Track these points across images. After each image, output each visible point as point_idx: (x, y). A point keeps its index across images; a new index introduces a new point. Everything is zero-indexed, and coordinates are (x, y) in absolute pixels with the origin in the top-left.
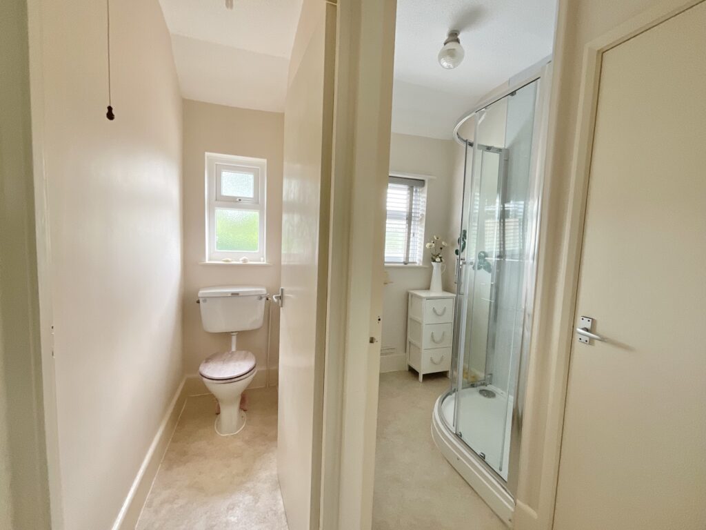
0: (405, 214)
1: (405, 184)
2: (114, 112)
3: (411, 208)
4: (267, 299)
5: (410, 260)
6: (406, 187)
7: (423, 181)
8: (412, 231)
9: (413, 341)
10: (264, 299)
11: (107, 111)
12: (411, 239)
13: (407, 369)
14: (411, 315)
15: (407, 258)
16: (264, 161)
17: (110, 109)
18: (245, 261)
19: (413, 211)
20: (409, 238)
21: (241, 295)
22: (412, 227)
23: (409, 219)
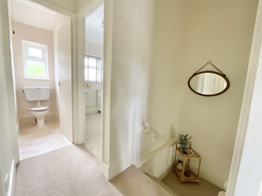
0: (95, 67)
1: (95, 58)
2: (15, 32)
3: (97, 66)
4: (50, 91)
5: (97, 81)
6: (95, 59)
7: (100, 58)
8: (98, 72)
9: (99, 103)
10: (49, 91)
11: (13, 32)
12: (97, 75)
13: (98, 111)
14: (98, 96)
15: (96, 80)
16: (46, 46)
17: (14, 31)
18: (41, 78)
19: (98, 66)
20: (97, 74)
21: (41, 88)
22: (97, 71)
23: (97, 68)
